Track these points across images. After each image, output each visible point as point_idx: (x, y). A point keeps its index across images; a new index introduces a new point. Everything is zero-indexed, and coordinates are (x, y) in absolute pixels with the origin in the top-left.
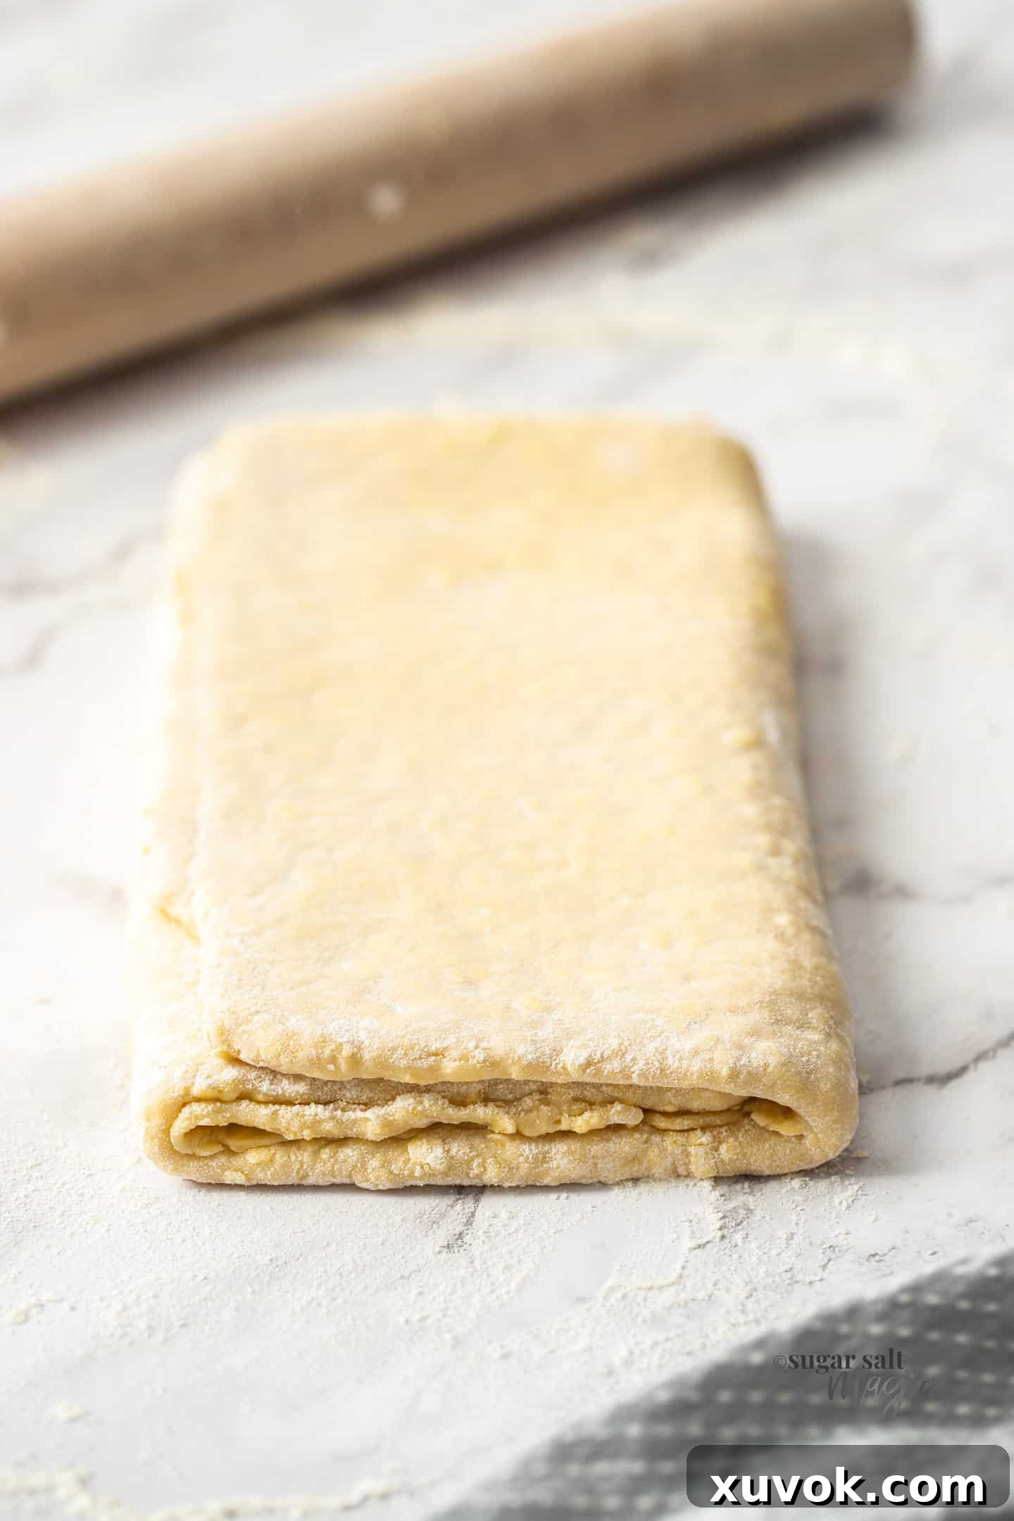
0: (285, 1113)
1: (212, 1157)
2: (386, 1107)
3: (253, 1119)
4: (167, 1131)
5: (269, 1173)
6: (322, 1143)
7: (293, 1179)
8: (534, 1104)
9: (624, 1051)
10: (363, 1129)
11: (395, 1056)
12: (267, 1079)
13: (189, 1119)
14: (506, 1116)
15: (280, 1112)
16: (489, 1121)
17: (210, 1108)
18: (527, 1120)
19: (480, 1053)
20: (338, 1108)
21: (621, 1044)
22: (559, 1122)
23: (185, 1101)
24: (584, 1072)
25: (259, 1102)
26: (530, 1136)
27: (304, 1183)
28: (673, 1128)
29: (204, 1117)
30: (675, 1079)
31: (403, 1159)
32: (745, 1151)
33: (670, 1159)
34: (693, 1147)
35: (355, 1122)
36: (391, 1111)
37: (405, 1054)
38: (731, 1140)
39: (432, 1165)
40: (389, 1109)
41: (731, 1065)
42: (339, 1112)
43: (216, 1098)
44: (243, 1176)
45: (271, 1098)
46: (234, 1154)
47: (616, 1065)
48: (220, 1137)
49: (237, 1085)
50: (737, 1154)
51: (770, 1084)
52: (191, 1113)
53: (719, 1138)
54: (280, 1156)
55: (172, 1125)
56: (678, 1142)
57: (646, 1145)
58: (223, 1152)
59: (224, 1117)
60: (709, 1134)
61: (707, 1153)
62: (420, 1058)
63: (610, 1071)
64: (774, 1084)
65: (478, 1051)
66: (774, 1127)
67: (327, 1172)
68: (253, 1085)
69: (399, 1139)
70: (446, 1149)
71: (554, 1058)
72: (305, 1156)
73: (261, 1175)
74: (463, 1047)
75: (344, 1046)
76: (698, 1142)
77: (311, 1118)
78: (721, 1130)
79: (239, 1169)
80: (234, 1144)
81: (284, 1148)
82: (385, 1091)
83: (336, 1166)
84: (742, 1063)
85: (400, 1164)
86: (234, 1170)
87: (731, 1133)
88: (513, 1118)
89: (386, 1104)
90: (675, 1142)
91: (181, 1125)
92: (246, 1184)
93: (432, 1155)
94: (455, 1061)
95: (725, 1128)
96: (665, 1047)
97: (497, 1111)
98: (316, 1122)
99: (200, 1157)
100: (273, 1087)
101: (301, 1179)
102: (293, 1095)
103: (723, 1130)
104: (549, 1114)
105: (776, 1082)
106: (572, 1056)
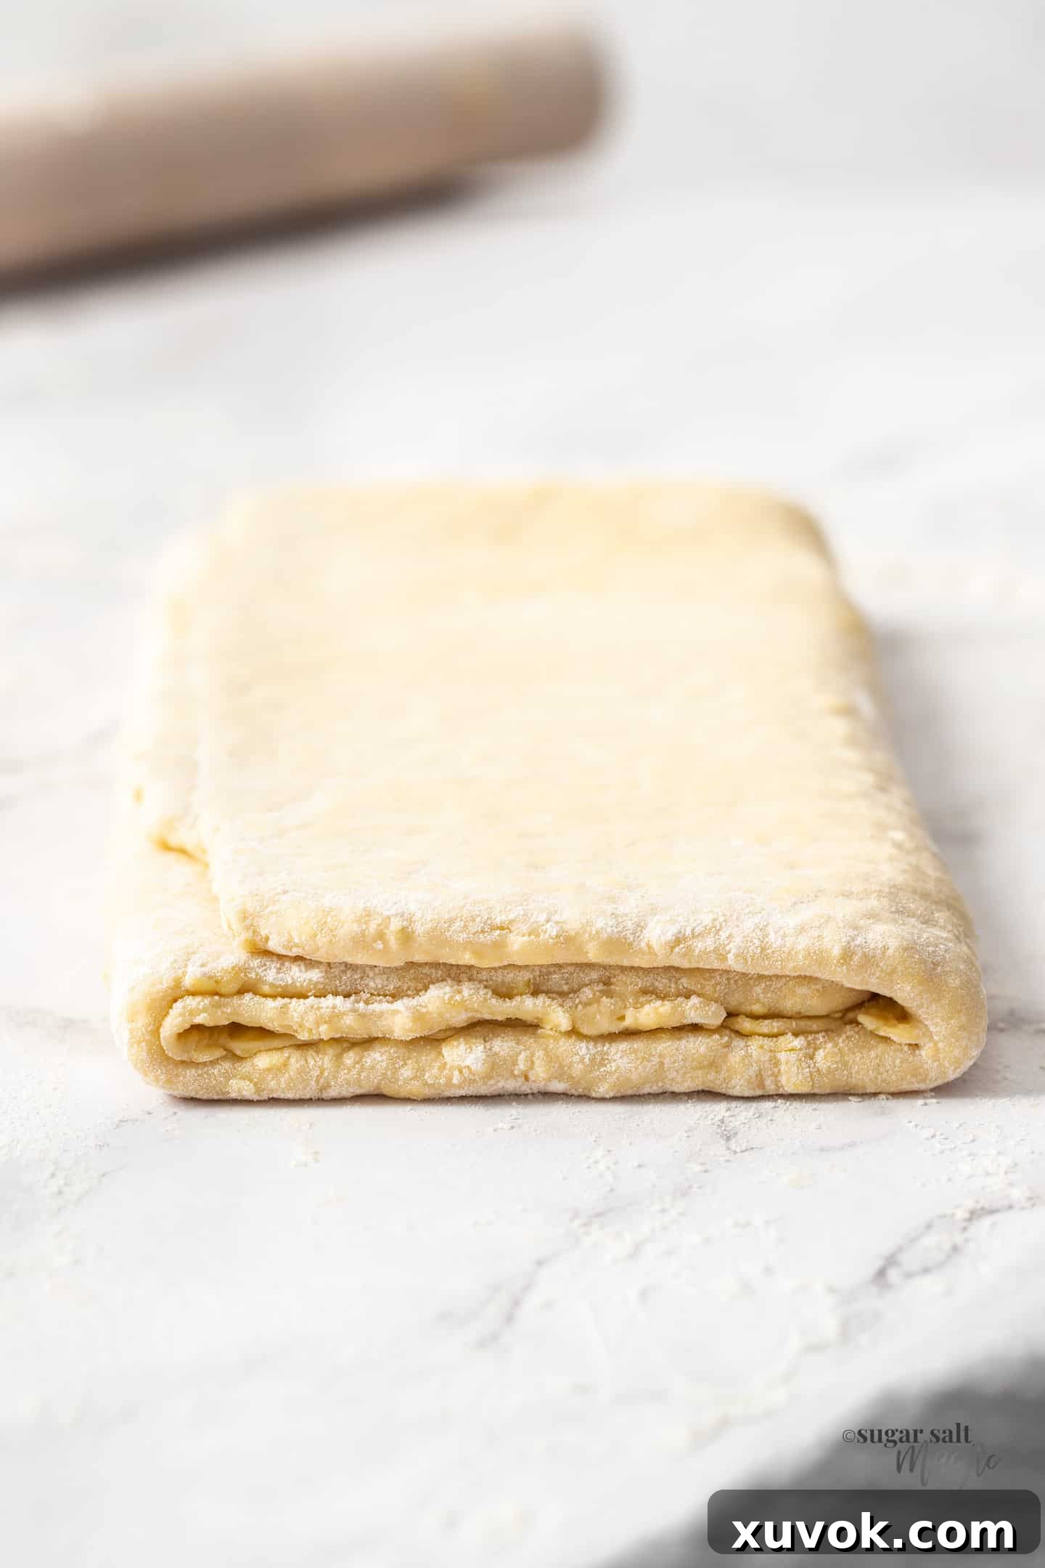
0: (297, 1006)
1: (213, 1063)
2: (417, 997)
3: (258, 1013)
4: (156, 1032)
5: (282, 1080)
6: (345, 1045)
7: (311, 1089)
8: (594, 995)
9: (718, 927)
10: (391, 1024)
11: (452, 929)
12: (273, 966)
13: (182, 1015)
14: (560, 1008)
15: (291, 1006)
16: (540, 1016)
17: (207, 1001)
18: (585, 1015)
19: (551, 926)
20: (360, 1000)
21: (715, 920)
22: (622, 1018)
23: (176, 994)
24: (672, 951)
25: (265, 996)
26: (589, 1034)
27: (325, 1095)
28: (760, 1032)
29: (199, 1012)
30: (777, 961)
31: (438, 1064)
32: (846, 1058)
33: (755, 1068)
34: (783, 1053)
35: (381, 1015)
36: (424, 1002)
37: (465, 926)
38: (829, 1045)
39: (473, 1068)
40: (421, 999)
41: (844, 944)
42: (362, 1005)
43: (212, 990)
44: (251, 1085)
45: (280, 989)
46: (240, 1059)
47: (710, 943)
48: (221, 1041)
49: (237, 973)
50: (836, 1062)
51: (889, 970)
52: (184, 1007)
53: (815, 1043)
54: (295, 1060)
55: (161, 1025)
56: (765, 1047)
57: (726, 1050)
58: (224, 1058)
59: (223, 1012)
60: (803, 1038)
61: (801, 1060)
62: (483, 932)
63: (703, 949)
64: (894, 971)
65: (550, 923)
66: (885, 1031)
67: (352, 1080)
68: (257, 974)
69: (432, 1040)
70: (488, 1047)
71: (637, 934)
72: (325, 1061)
73: (273, 1084)
74: (532, 920)
75: (392, 919)
76: (790, 1046)
77: (328, 1010)
78: (817, 1036)
79: (247, 1076)
80: (239, 1046)
81: (300, 1052)
82: (415, 979)
83: (363, 1074)
84: (857, 943)
85: (435, 1071)
86: (240, 1078)
87: (829, 1039)
88: (568, 1012)
89: (418, 994)
90: (762, 1047)
91: (174, 1022)
92: (256, 1098)
93: (472, 1056)
94: (523, 936)
95: (823, 1034)
96: (765, 924)
97: (549, 1003)
98: (335, 1016)
99: (198, 1064)
100: (281, 975)
101: (321, 1090)
102: (305, 984)
103: (820, 1036)
104: (613, 1007)
105: (896, 968)
106: (658, 931)
